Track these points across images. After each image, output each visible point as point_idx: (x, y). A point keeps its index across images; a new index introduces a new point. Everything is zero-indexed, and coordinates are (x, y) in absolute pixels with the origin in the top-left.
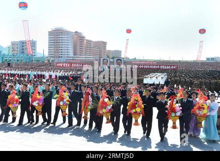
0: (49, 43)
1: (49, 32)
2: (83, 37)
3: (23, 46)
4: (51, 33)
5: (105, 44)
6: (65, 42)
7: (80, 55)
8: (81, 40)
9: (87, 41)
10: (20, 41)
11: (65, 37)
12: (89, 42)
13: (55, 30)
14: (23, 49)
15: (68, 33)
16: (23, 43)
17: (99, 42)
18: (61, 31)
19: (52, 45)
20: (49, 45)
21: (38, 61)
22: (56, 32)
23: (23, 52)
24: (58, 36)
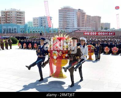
0: (59, 18)
1: (59, 10)
2: (84, 13)
3: (42, 21)
4: (60, 11)
5: (99, 18)
6: (71, 18)
7: (82, 27)
8: (83, 15)
9: (87, 16)
10: (39, 17)
11: (71, 14)
12: (89, 17)
13: (64, 9)
14: (42, 23)
15: (73, 10)
16: (42, 19)
17: (95, 17)
18: (68, 9)
19: (61, 20)
20: (59, 20)
21: (54, 31)
22: (65, 9)
23: (42, 25)
24: (66, 13)
